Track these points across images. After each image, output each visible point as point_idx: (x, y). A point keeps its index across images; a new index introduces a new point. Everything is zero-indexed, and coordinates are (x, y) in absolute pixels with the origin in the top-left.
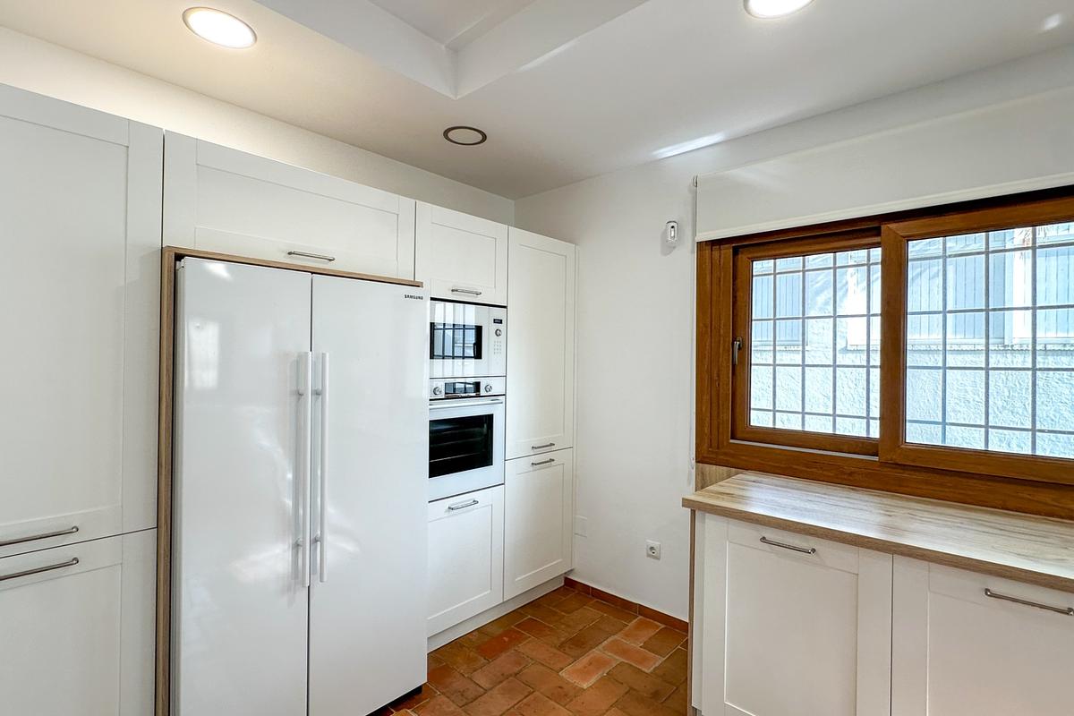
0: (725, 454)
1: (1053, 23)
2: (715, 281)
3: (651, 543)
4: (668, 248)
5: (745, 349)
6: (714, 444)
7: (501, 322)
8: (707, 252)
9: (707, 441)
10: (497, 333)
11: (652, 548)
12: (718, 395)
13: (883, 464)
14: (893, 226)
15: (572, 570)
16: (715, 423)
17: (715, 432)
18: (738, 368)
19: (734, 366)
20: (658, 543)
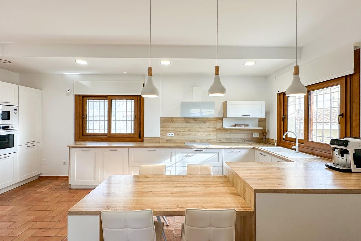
0: (81, 139)
1: (125, 72)
2: (79, 103)
3: (64, 161)
4: (68, 95)
5: (85, 117)
6: (79, 137)
7: (16, 110)
8: (77, 97)
9: (77, 137)
10: (15, 113)
11: (64, 162)
12: (79, 126)
13: (108, 137)
14: (109, 97)
15: (41, 174)
16: (79, 133)
17: (79, 135)
18: (84, 121)
19: (83, 121)
20: (66, 161)
